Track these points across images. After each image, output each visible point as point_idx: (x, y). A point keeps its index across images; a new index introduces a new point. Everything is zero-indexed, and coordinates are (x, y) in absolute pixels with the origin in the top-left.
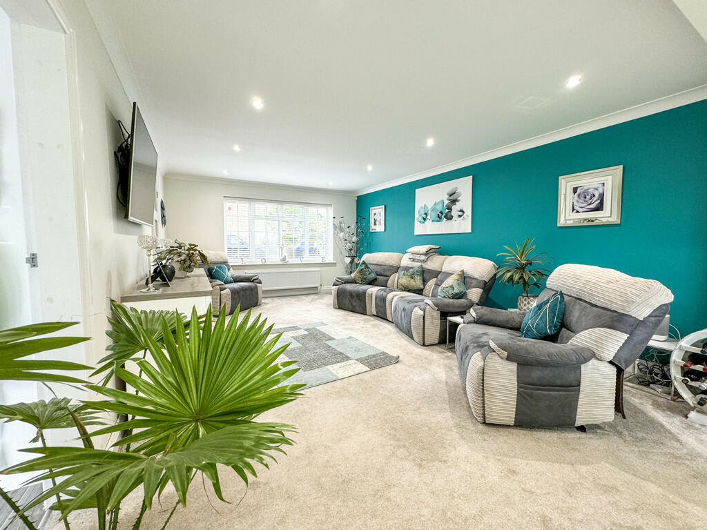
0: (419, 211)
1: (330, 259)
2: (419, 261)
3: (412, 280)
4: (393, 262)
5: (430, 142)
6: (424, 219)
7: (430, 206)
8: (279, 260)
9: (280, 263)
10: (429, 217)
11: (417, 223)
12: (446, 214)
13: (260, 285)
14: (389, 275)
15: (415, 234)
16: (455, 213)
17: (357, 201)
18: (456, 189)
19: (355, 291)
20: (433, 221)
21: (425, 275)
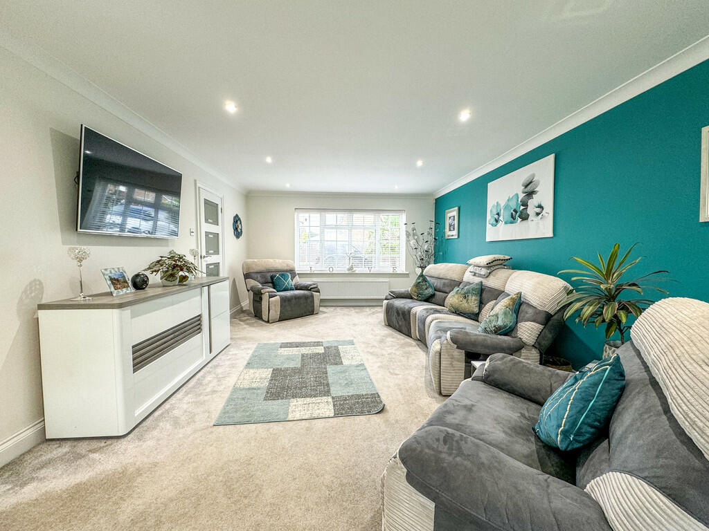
0: (491, 211)
1: (402, 269)
2: (480, 276)
3: (465, 301)
4: (455, 277)
5: (465, 116)
6: (497, 221)
7: (503, 204)
8: (346, 269)
9: (347, 272)
10: (501, 218)
11: (488, 226)
12: (521, 212)
13: (318, 294)
14: (447, 291)
15: (487, 240)
16: (531, 210)
17: (436, 203)
18: (533, 176)
19: (401, 308)
20: (506, 223)
21: (484, 295)
